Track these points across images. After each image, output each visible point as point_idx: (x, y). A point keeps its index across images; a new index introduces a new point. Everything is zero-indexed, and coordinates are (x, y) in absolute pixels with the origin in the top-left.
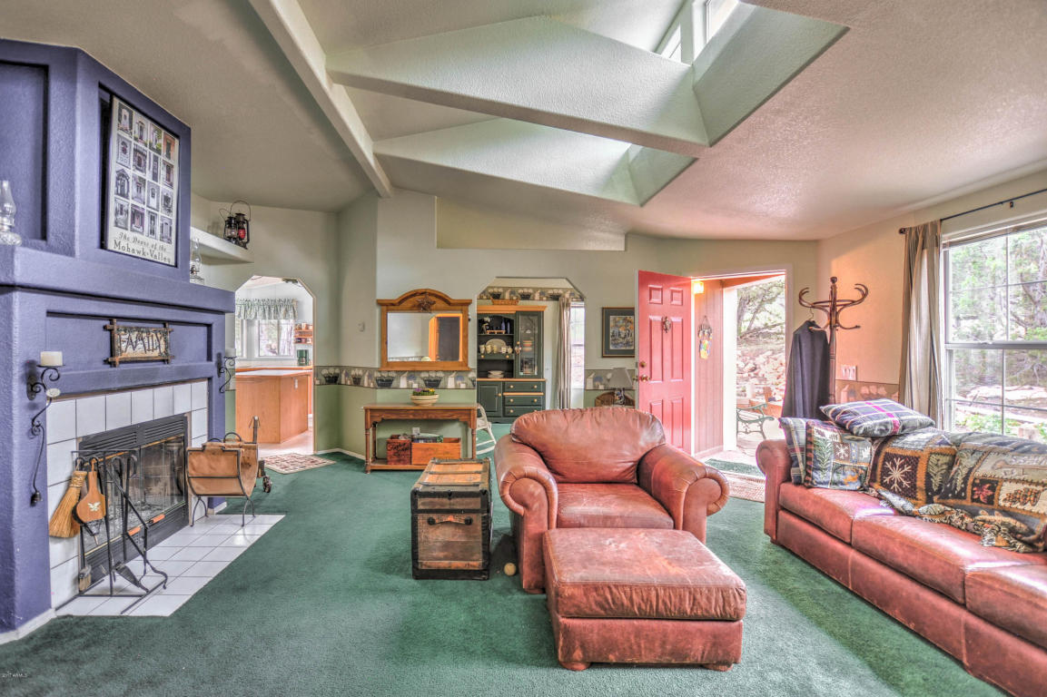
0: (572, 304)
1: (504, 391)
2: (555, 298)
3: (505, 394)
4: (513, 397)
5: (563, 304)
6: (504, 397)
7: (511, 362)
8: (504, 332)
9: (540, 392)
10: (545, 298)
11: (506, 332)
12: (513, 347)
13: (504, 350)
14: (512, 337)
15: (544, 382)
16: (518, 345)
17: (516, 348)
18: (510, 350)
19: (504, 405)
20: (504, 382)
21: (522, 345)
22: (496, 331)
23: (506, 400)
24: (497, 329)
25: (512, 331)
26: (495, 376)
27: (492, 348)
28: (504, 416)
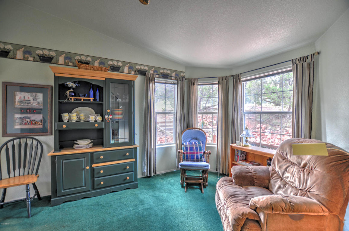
0: (157, 80)
1: (92, 162)
2: (142, 73)
3: (93, 165)
4: (104, 168)
5: (149, 78)
6: (93, 169)
7: (100, 131)
8: (92, 99)
9: (132, 158)
10: (133, 72)
11: (94, 100)
12: (102, 115)
13: (92, 118)
14: (101, 105)
15: (136, 148)
16: (108, 114)
17: (106, 117)
18: (99, 118)
19: (93, 177)
20: (92, 153)
21: (112, 113)
22: (82, 98)
23: (95, 172)
24: (84, 96)
25: (101, 99)
26: (83, 147)
27: (78, 116)
28: (93, 188)
